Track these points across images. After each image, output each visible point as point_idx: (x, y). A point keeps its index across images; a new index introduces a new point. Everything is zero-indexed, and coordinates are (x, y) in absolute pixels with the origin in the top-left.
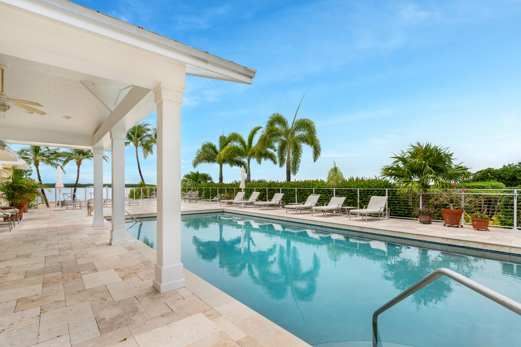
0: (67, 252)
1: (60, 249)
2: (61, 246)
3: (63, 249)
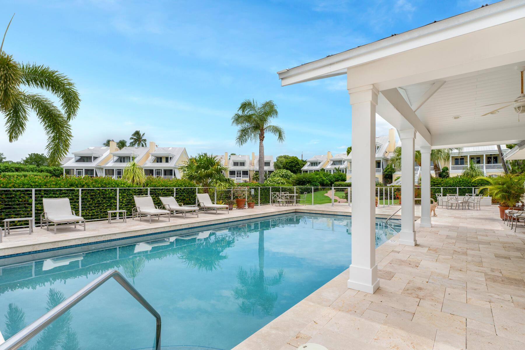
0: (460, 250)
1: (466, 254)
2: (464, 257)
3: (463, 253)
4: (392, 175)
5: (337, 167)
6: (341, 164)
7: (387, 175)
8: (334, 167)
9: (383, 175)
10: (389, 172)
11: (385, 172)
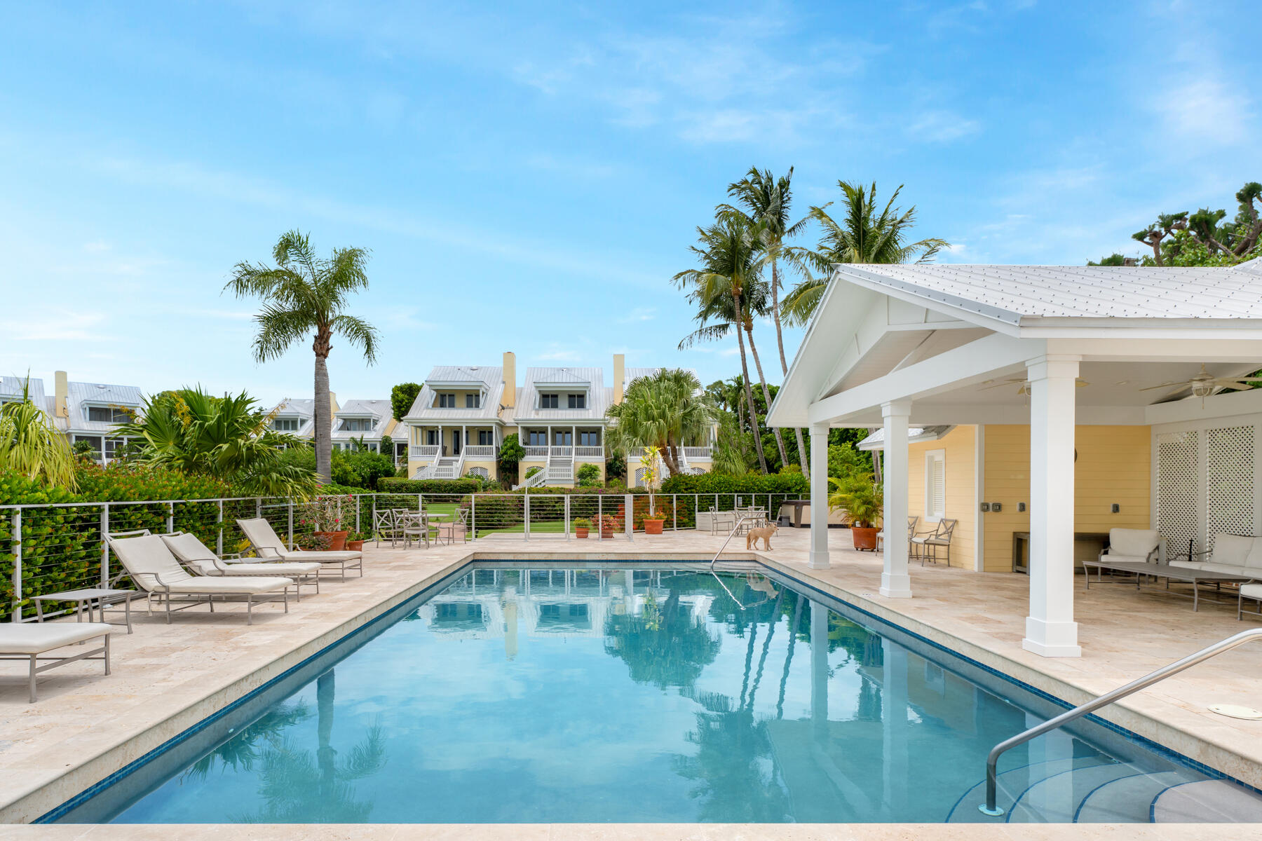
4: (518, 464)
5: (357, 435)
6: (367, 429)
7: (506, 462)
8: (347, 435)
9: (498, 462)
10: (512, 456)
11: (502, 455)
